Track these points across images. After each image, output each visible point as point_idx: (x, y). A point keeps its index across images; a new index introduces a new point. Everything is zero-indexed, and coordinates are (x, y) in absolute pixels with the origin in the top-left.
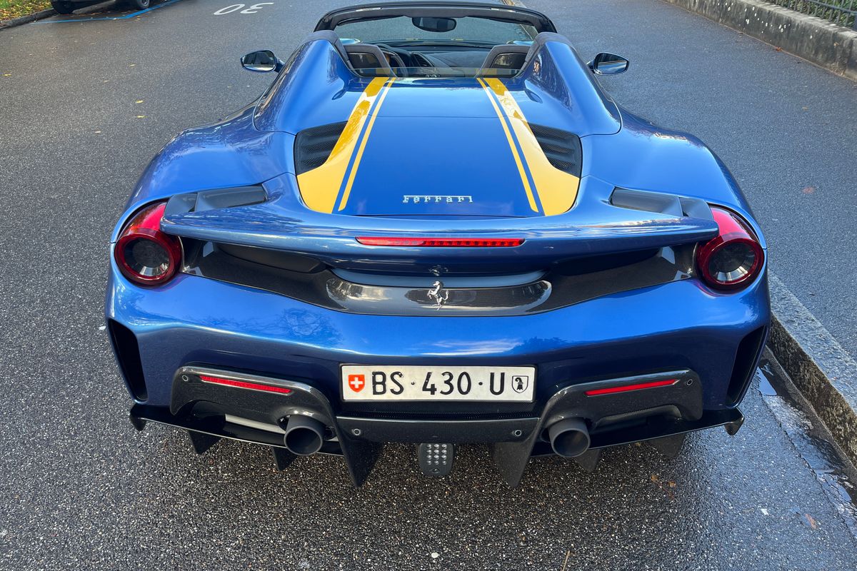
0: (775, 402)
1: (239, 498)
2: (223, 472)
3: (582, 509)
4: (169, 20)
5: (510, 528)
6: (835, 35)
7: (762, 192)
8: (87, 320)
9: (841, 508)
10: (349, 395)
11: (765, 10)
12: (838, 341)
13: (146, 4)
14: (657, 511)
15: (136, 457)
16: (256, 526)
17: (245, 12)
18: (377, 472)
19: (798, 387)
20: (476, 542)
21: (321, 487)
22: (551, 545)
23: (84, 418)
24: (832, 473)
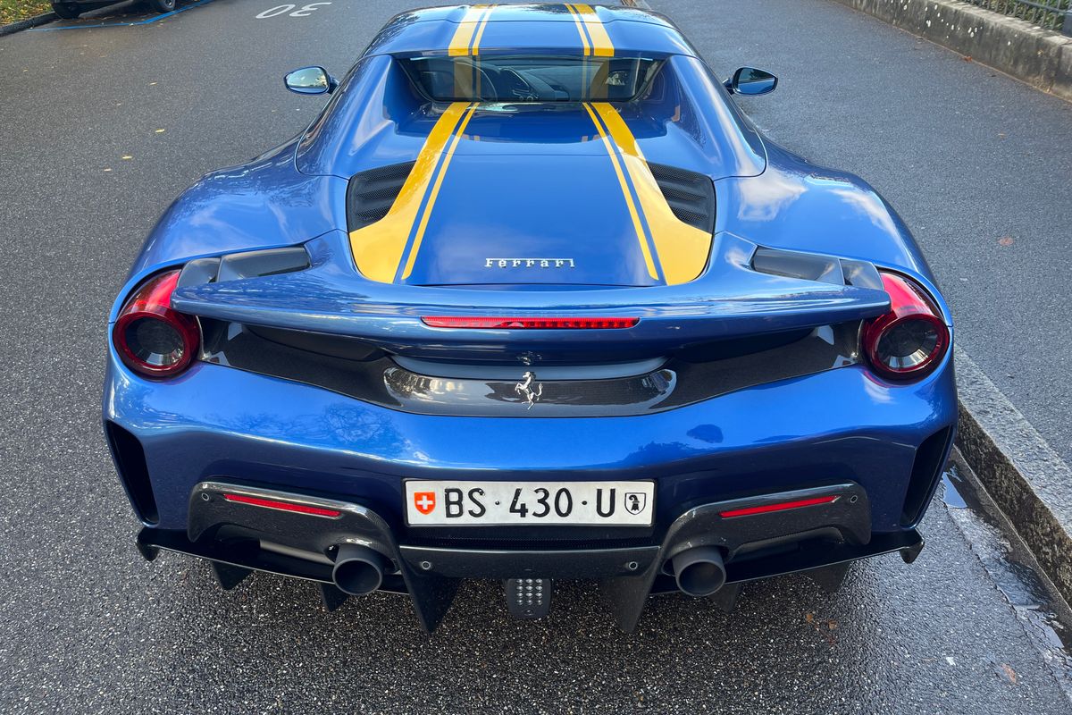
0: (963, 516)
1: (279, 646)
2: (259, 612)
3: (717, 659)
4: (199, 25)
5: (625, 684)
6: (1039, 40)
7: (947, 243)
8: (90, 413)
9: (1047, 655)
10: (415, 518)
11: (951, 9)
12: (1044, 438)
13: (171, 5)
14: (813, 661)
15: (148, 593)
16: (300, 683)
17: (294, 14)
18: (455, 611)
19: (993, 496)
20: (581, 703)
21: (383, 631)
22: (677, 706)
23: (82, 542)
24: (1036, 610)
